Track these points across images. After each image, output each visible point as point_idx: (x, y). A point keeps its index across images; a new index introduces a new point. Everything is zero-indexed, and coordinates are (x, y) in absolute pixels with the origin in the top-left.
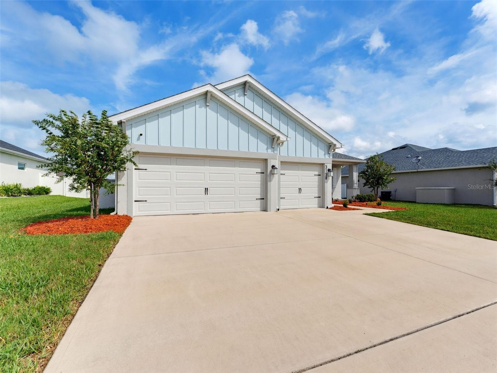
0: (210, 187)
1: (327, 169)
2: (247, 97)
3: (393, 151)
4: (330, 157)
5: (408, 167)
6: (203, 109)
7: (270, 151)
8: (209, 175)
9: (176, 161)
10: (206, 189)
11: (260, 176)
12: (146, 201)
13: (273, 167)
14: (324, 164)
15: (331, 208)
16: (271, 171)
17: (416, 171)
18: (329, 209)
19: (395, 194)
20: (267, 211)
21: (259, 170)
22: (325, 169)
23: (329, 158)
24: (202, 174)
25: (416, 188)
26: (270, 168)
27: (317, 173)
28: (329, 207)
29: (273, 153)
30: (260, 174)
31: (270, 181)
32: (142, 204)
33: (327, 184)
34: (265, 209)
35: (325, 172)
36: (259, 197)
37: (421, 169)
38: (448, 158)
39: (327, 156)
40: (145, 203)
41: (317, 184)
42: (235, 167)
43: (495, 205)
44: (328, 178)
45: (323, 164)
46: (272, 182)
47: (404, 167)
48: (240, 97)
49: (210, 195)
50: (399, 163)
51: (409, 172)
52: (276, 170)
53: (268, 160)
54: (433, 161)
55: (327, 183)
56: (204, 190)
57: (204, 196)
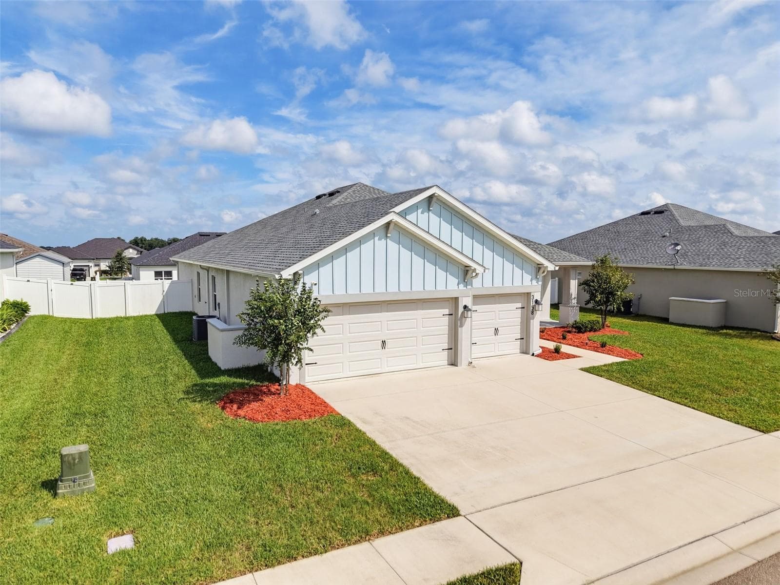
0: (389, 339)
1: (534, 300)
2: (432, 213)
3: (643, 216)
4: (539, 283)
5: (662, 257)
6: (383, 241)
7: (461, 286)
8: (387, 323)
9: (349, 311)
10: (384, 342)
11: (448, 318)
12: (316, 363)
13: (465, 307)
14: (531, 293)
15: (538, 356)
16: (463, 313)
17: (672, 267)
18: (535, 356)
19: (639, 303)
20: (457, 366)
21: (447, 311)
22: (532, 300)
23: (537, 284)
24: (378, 323)
25: (670, 298)
26: (461, 309)
27: (519, 305)
28: (536, 353)
29: (465, 288)
30: (448, 316)
31: (461, 326)
32: (312, 367)
33: (533, 322)
34: (453, 363)
35: (532, 305)
36: (446, 346)
37: (681, 264)
38: (723, 247)
39: (534, 282)
40: (314, 366)
41: (520, 321)
42: (417, 310)
43: (776, 332)
44: (534, 312)
45: (528, 294)
46: (463, 328)
47: (656, 258)
48: (423, 214)
49: (387, 349)
50: (648, 247)
51: (662, 269)
52: (469, 312)
53: (460, 299)
54: (701, 251)
55: (533, 319)
56: (380, 342)
57: (381, 351)
